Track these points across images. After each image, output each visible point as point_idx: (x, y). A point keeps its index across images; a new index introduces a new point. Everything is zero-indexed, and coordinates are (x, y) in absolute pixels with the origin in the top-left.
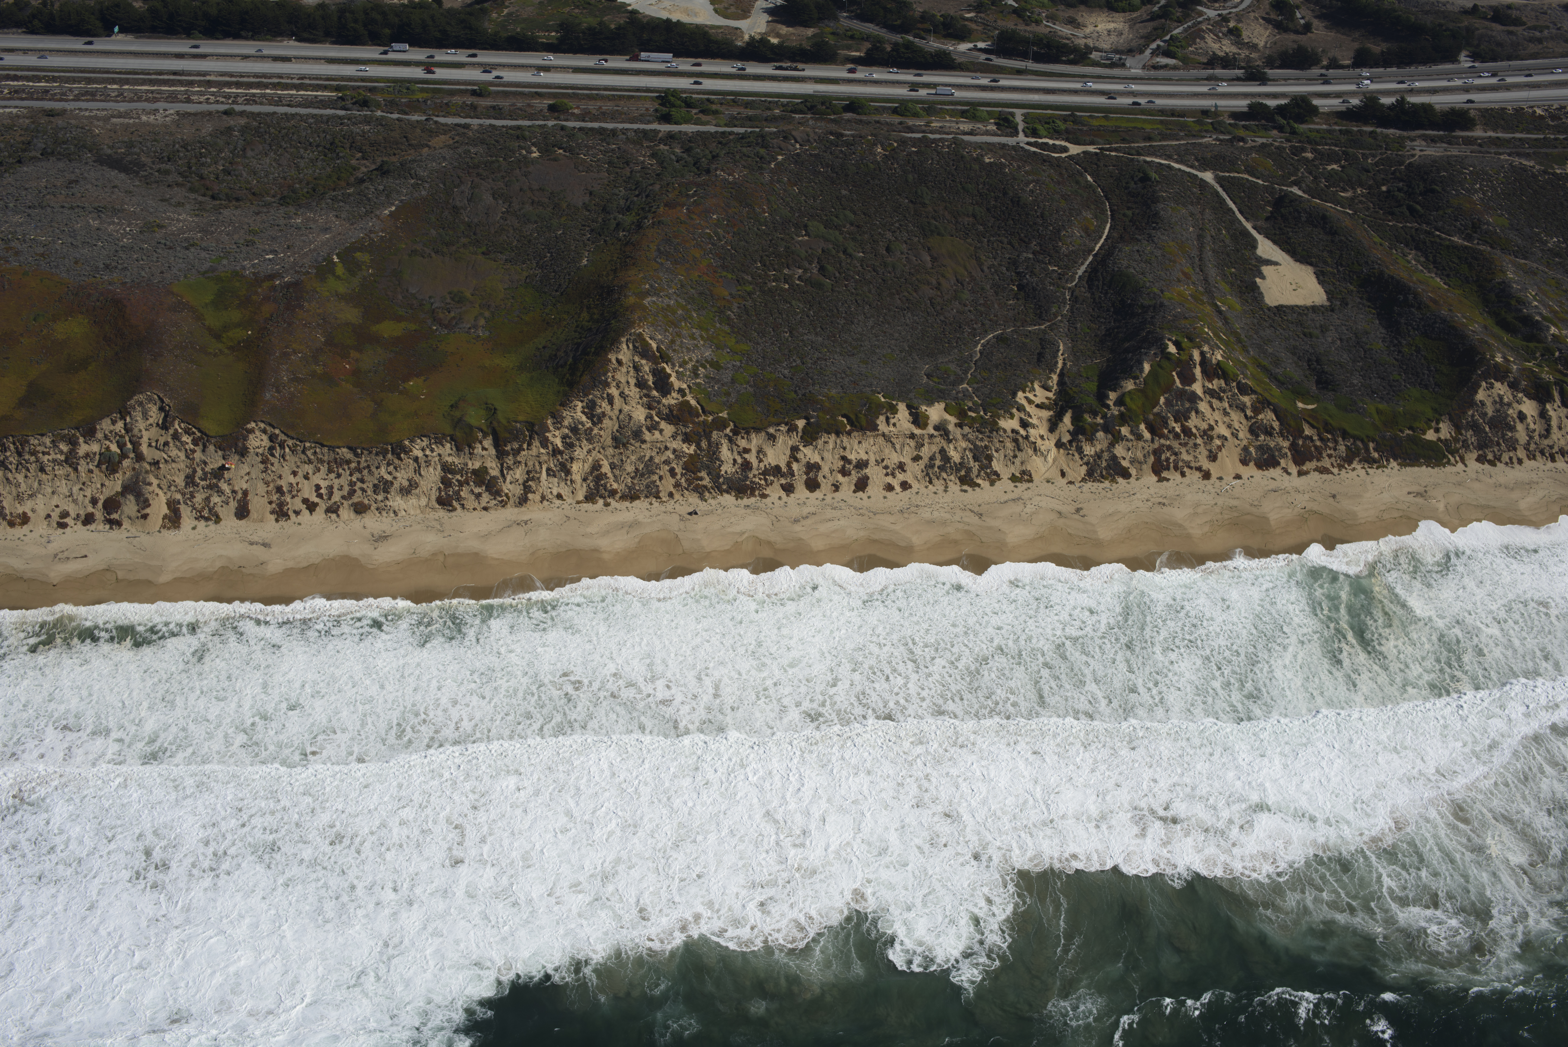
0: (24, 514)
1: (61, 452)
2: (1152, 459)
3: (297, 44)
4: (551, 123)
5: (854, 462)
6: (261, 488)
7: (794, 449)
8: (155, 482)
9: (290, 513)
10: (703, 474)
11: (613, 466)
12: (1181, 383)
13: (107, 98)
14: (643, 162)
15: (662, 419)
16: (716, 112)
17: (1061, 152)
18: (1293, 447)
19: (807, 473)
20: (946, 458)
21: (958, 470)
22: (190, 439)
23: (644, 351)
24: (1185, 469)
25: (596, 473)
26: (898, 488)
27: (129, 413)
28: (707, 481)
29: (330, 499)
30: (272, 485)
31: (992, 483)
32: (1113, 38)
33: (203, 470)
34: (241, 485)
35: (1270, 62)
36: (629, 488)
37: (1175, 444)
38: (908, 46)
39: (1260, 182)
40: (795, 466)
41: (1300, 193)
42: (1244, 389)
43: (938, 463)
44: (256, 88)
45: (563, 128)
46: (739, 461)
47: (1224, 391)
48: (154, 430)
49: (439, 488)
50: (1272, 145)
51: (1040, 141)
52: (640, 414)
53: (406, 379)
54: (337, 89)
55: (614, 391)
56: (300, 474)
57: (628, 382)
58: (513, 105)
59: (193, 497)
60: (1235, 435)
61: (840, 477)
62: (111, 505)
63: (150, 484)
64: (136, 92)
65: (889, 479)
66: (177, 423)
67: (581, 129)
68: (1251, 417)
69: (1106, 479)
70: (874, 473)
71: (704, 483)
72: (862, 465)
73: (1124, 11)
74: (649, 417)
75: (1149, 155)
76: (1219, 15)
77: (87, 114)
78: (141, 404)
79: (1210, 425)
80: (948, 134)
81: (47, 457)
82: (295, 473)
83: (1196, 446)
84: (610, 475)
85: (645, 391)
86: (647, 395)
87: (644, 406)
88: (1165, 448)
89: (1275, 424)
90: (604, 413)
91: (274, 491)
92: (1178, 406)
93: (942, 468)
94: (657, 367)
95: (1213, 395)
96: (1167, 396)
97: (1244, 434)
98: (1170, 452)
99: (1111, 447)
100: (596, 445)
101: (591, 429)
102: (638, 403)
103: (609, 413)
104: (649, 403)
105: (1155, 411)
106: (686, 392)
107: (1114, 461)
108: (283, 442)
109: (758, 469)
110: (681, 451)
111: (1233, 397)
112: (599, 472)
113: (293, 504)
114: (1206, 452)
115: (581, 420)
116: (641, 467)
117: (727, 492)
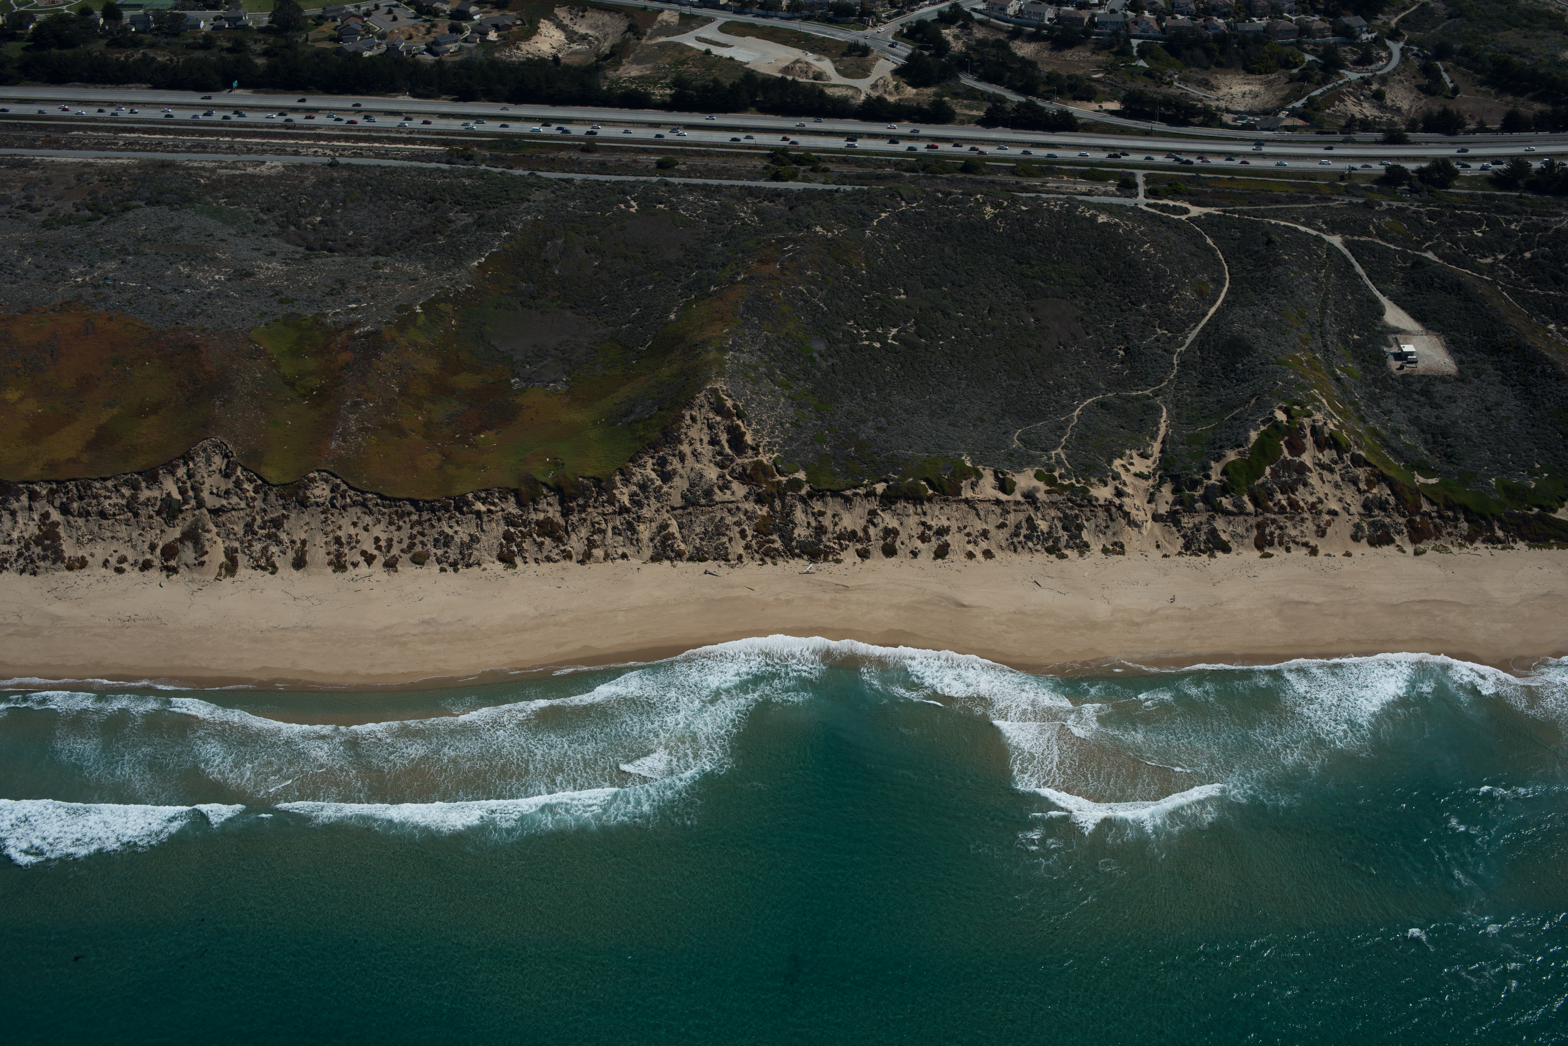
0: (83, 557)
1: (123, 496)
2: (1255, 532)
3: (411, 99)
4: (655, 179)
5: (935, 528)
6: (320, 539)
7: (873, 513)
8: (215, 530)
9: (348, 565)
10: (775, 537)
11: (681, 527)
12: (1290, 453)
13: (217, 150)
14: (743, 219)
15: (735, 478)
16: (826, 170)
17: (1182, 214)
18: (1410, 524)
19: (884, 539)
20: (1032, 527)
21: (1046, 540)
22: (252, 486)
23: (719, 408)
24: (1291, 545)
25: (664, 533)
26: (980, 556)
27: (193, 459)
28: (778, 545)
29: (389, 551)
30: (331, 536)
31: (1081, 554)
32: (1248, 100)
33: (262, 518)
34: (300, 535)
35: (1412, 126)
36: (697, 549)
38: (1029, 105)
39: (1393, 247)
40: (872, 531)
41: (1435, 259)
42: (1357, 461)
43: (1024, 531)
44: (365, 142)
45: (667, 184)
46: (814, 524)
47: (1336, 463)
48: (217, 476)
49: (501, 544)
50: (1408, 209)
51: (1160, 202)
52: (712, 473)
53: (477, 432)
54: (444, 143)
55: (685, 448)
56: (361, 525)
57: (701, 440)
58: (620, 160)
59: (251, 545)
60: (1347, 510)
61: (918, 544)
62: (169, 552)
63: (208, 531)
64: (245, 145)
65: (970, 547)
66: (239, 469)
67: (685, 185)
68: (1365, 491)
69: (1204, 552)
70: (954, 540)
71: (776, 545)
72: (942, 531)
73: (1261, 73)
74: (722, 476)
75: (1275, 218)
76: (1362, 78)
77: (196, 165)
78: (205, 450)
79: (1319, 498)
80: (1063, 194)
81: (108, 501)
82: (355, 524)
83: (1303, 520)
84: (677, 535)
85: (718, 448)
86: (720, 453)
87: (717, 464)
88: (1269, 522)
89: (1390, 499)
90: (674, 470)
91: (333, 542)
92: (1285, 477)
93: (1029, 537)
94: (733, 424)
95: (1323, 467)
96: (1273, 466)
97: (1356, 508)
98: (1275, 526)
99: (1211, 520)
100: (665, 504)
101: (661, 487)
102: (710, 461)
103: (680, 471)
104: (722, 461)
105: (1260, 481)
106: (761, 451)
107: (1213, 534)
108: (344, 492)
109: (833, 533)
110: (753, 512)
111: (1346, 468)
112: (667, 531)
113: (351, 556)
114: (1314, 528)
115: (650, 477)
116: (711, 528)
117: (799, 557)
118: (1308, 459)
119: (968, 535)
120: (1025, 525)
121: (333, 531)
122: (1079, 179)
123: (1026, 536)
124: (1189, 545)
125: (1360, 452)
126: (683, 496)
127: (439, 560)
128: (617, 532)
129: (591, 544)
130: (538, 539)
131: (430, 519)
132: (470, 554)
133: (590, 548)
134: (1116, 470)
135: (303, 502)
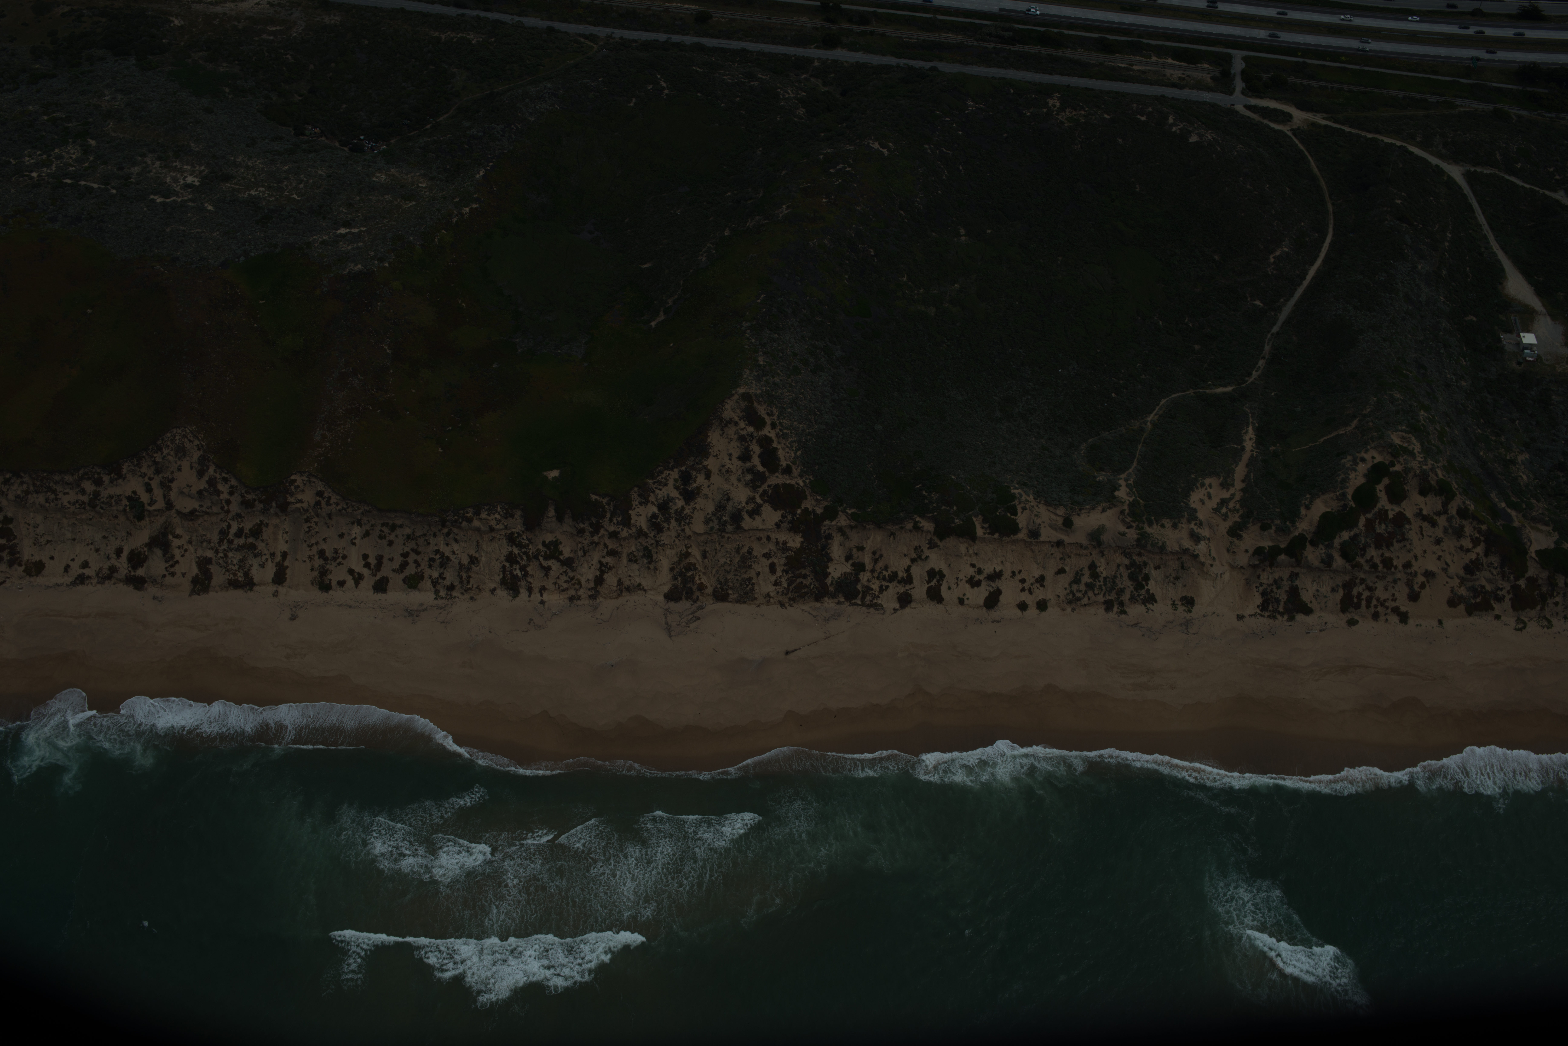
0: (41, 561)
2: (1341, 593)
4: (691, 40)
5: (986, 572)
6: (303, 552)
7: (918, 551)
8: (186, 536)
9: (334, 583)
10: (807, 571)
11: (704, 556)
12: (1389, 501)
15: (766, 501)
17: (1283, 122)
18: (1513, 588)
19: (929, 581)
21: (1108, 591)
24: (1379, 610)
25: (685, 562)
26: (1033, 608)
27: (160, 451)
29: (378, 571)
31: (1146, 609)
33: (239, 525)
34: (280, 546)
36: (721, 584)
37: (1371, 579)
39: (1521, 184)
40: (915, 572)
43: (1086, 579)
45: (702, 48)
46: (851, 559)
48: (189, 473)
51: (1260, 103)
52: (741, 495)
53: (480, 414)
55: (712, 463)
56: (348, 538)
57: (730, 454)
59: (226, 556)
60: (1445, 571)
61: (967, 589)
63: (179, 537)
65: (1025, 597)
66: (212, 466)
69: (1282, 614)
70: (1007, 586)
71: (808, 582)
72: (994, 576)
74: (751, 499)
78: (173, 441)
79: (1415, 556)
82: (341, 536)
83: (1395, 581)
84: (699, 565)
85: (748, 464)
86: (751, 470)
87: (747, 485)
88: (1358, 581)
89: (1495, 560)
90: (699, 488)
91: (317, 557)
92: (1381, 529)
93: (1090, 586)
94: (765, 435)
95: (1424, 518)
96: (1369, 516)
97: (1456, 568)
98: (1363, 586)
99: (1294, 576)
100: (687, 528)
101: (683, 508)
102: (739, 480)
103: (705, 490)
104: (752, 481)
105: (1352, 533)
106: (796, 472)
107: (1294, 592)
108: (330, 498)
109: (873, 571)
110: (785, 543)
111: (1449, 520)
112: (688, 561)
113: (337, 574)
114: (1406, 590)
115: (672, 495)
116: (737, 559)
117: (833, 596)
118: (1408, 508)
119: (1023, 581)
120: (1087, 572)
121: (317, 543)
122: (1170, 61)
123: (1087, 585)
124: (1267, 605)
125: (1468, 502)
126: (707, 521)
127: (435, 583)
128: (632, 559)
129: (604, 568)
130: (545, 563)
131: (425, 535)
132: (469, 577)
133: (602, 573)
134: (1193, 505)
135: (284, 508)
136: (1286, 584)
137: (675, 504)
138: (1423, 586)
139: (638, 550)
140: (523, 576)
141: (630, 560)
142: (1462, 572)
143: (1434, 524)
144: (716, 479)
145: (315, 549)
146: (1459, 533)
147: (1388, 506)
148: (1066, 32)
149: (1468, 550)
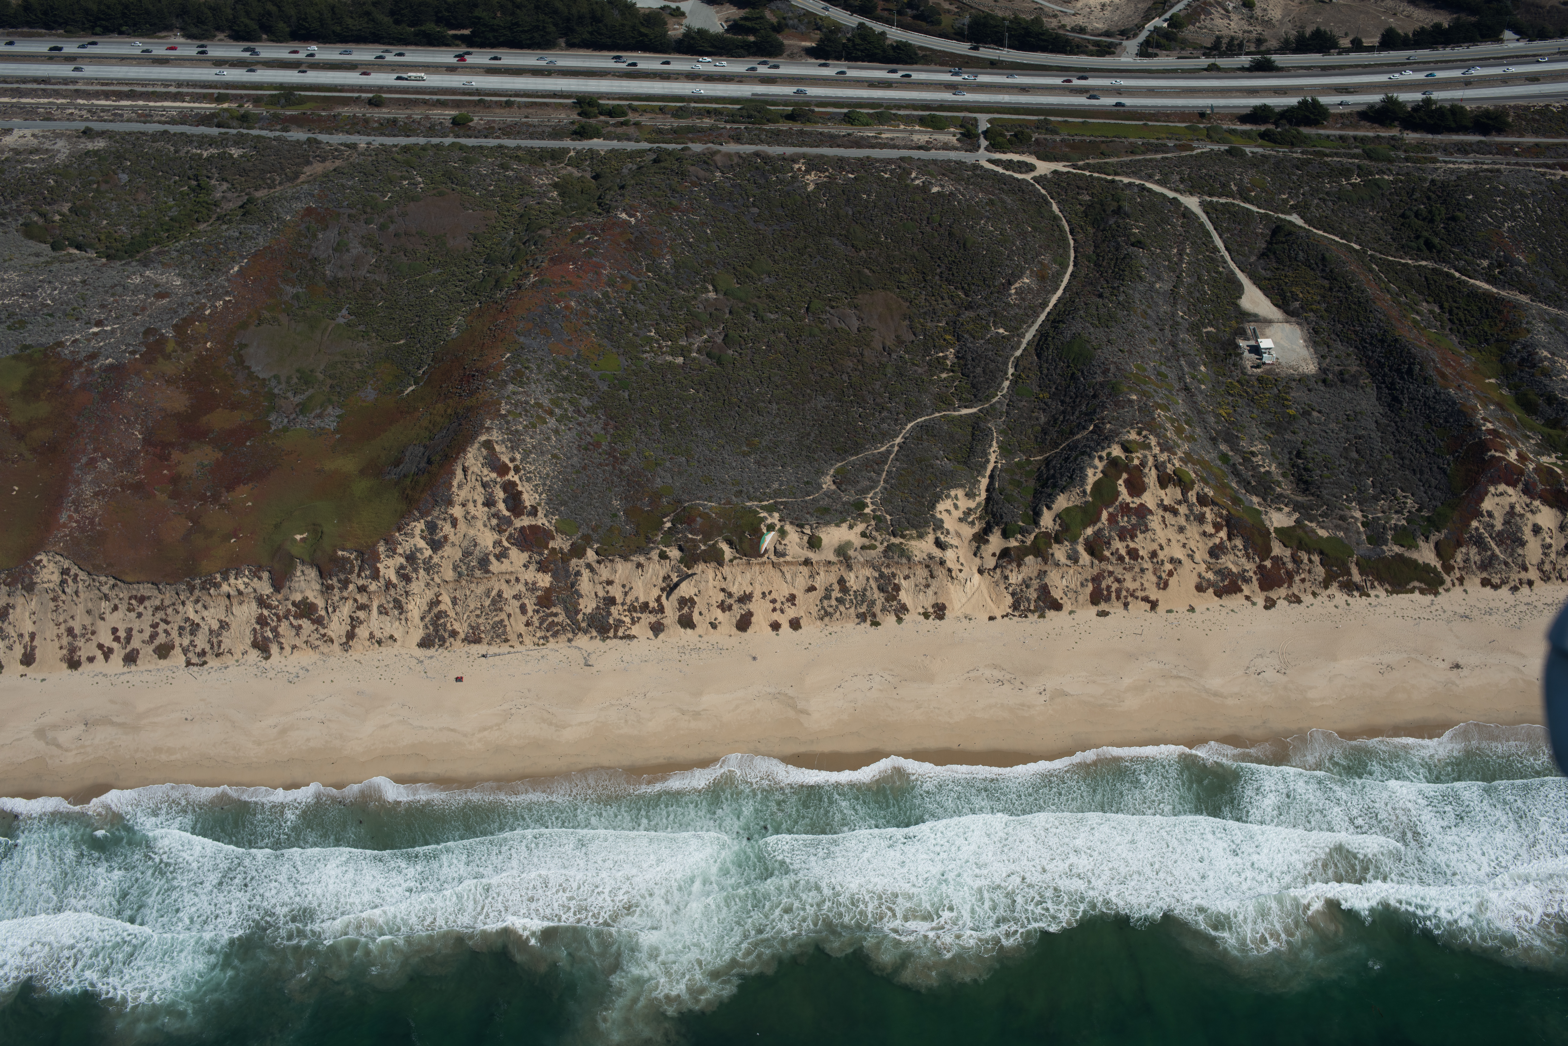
2: (1090, 587)
3: (183, 40)
4: (447, 141)
5: (736, 596)
6: (51, 631)
9: (83, 659)
10: (559, 609)
11: (454, 601)
12: (1130, 494)
15: (512, 544)
16: (636, 123)
17: (1026, 172)
18: (1260, 569)
20: (845, 588)
21: (859, 604)
23: (494, 463)
24: (1130, 599)
25: (435, 610)
26: (786, 627)
28: (562, 618)
29: (128, 643)
31: (899, 619)
32: (1107, 14)
34: (28, 627)
35: (1284, 45)
36: (473, 628)
37: (1118, 571)
38: (865, 35)
39: (1255, 209)
40: (666, 601)
41: (1299, 222)
42: (1202, 500)
43: (836, 594)
44: (128, 99)
45: (461, 147)
46: (601, 594)
47: (1179, 503)
49: (254, 630)
51: (1003, 157)
52: (487, 539)
53: (230, 488)
55: (457, 511)
56: (96, 613)
57: (475, 501)
58: (409, 117)
60: (1191, 557)
61: (718, 613)
65: (777, 616)
67: (481, 147)
69: (1033, 612)
70: (758, 608)
72: (746, 598)
74: (498, 543)
79: (1160, 545)
80: (897, 149)
82: (89, 612)
83: (1142, 570)
84: (450, 612)
85: (493, 510)
86: (496, 515)
87: (493, 529)
88: (1106, 574)
89: (1239, 542)
90: (446, 537)
91: (65, 634)
92: (1123, 522)
93: (840, 601)
94: (509, 481)
95: (1166, 509)
96: (1111, 510)
97: (1201, 555)
98: (1112, 579)
99: (1042, 574)
100: (436, 577)
101: (431, 557)
102: (485, 526)
103: (452, 538)
104: (498, 525)
105: (1096, 528)
106: (540, 514)
107: (1044, 591)
108: (76, 575)
109: (623, 604)
110: (534, 583)
111: (1190, 507)
112: (438, 609)
113: (86, 649)
114: (1154, 579)
115: (419, 546)
116: (487, 602)
117: (586, 632)
118: (1149, 499)
119: (774, 601)
120: (836, 587)
121: (65, 621)
122: (917, 128)
123: (837, 599)
124: (1019, 606)
125: (1206, 490)
126: (455, 568)
127: (185, 651)
128: (383, 611)
129: (355, 622)
130: (295, 623)
131: (174, 604)
132: (220, 642)
133: (353, 627)
134: (938, 516)
135: (30, 588)
136: (1035, 584)
137: (422, 554)
138: (1171, 574)
139: (388, 602)
140: (275, 637)
141: (380, 613)
142: (1207, 557)
143: (1175, 512)
144: (462, 526)
145: (63, 627)
146: (1201, 519)
147: (1129, 499)
148: (817, 109)
149: (1211, 535)
